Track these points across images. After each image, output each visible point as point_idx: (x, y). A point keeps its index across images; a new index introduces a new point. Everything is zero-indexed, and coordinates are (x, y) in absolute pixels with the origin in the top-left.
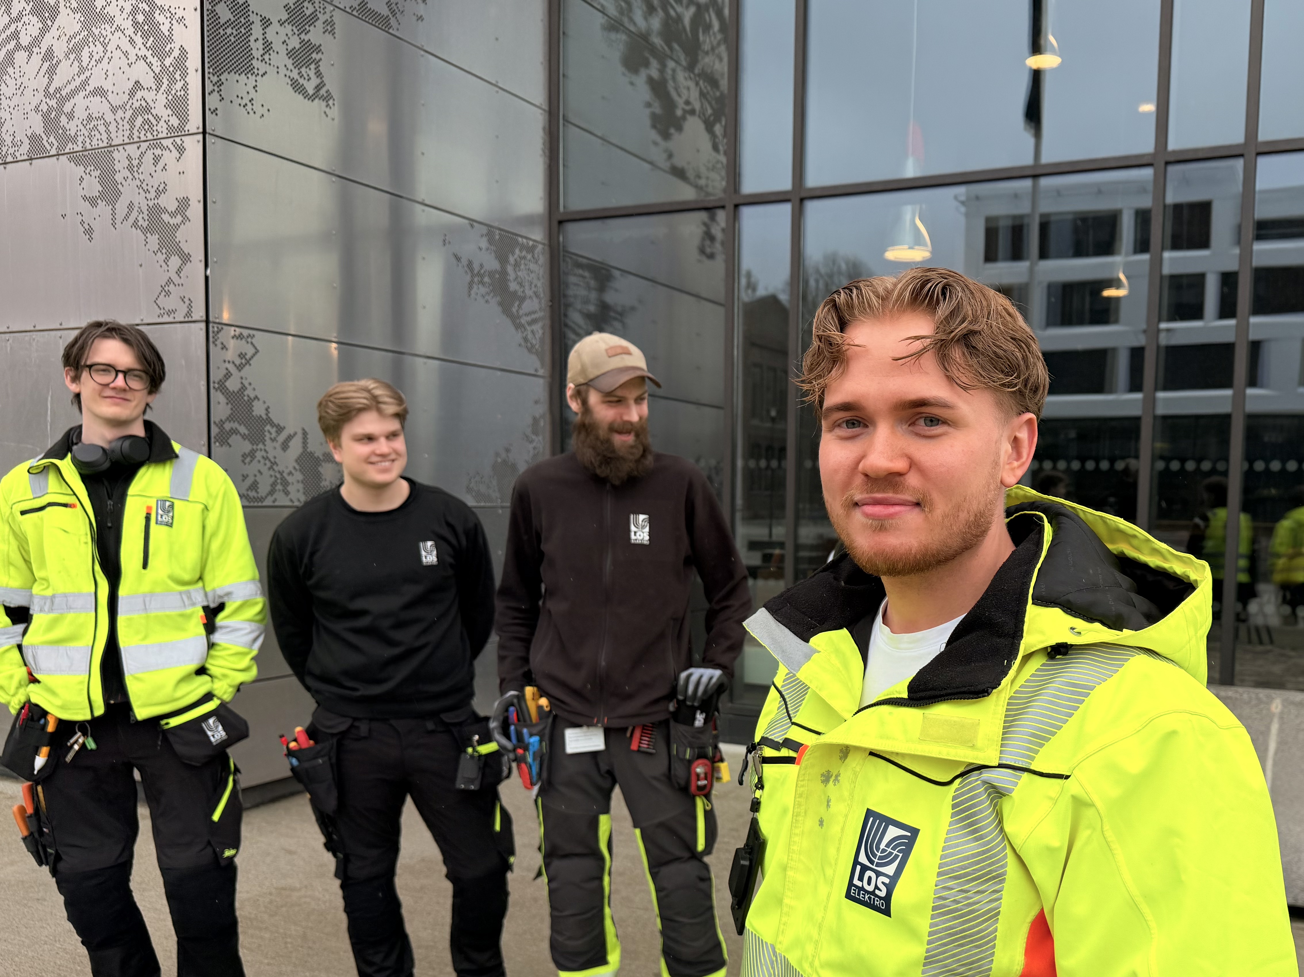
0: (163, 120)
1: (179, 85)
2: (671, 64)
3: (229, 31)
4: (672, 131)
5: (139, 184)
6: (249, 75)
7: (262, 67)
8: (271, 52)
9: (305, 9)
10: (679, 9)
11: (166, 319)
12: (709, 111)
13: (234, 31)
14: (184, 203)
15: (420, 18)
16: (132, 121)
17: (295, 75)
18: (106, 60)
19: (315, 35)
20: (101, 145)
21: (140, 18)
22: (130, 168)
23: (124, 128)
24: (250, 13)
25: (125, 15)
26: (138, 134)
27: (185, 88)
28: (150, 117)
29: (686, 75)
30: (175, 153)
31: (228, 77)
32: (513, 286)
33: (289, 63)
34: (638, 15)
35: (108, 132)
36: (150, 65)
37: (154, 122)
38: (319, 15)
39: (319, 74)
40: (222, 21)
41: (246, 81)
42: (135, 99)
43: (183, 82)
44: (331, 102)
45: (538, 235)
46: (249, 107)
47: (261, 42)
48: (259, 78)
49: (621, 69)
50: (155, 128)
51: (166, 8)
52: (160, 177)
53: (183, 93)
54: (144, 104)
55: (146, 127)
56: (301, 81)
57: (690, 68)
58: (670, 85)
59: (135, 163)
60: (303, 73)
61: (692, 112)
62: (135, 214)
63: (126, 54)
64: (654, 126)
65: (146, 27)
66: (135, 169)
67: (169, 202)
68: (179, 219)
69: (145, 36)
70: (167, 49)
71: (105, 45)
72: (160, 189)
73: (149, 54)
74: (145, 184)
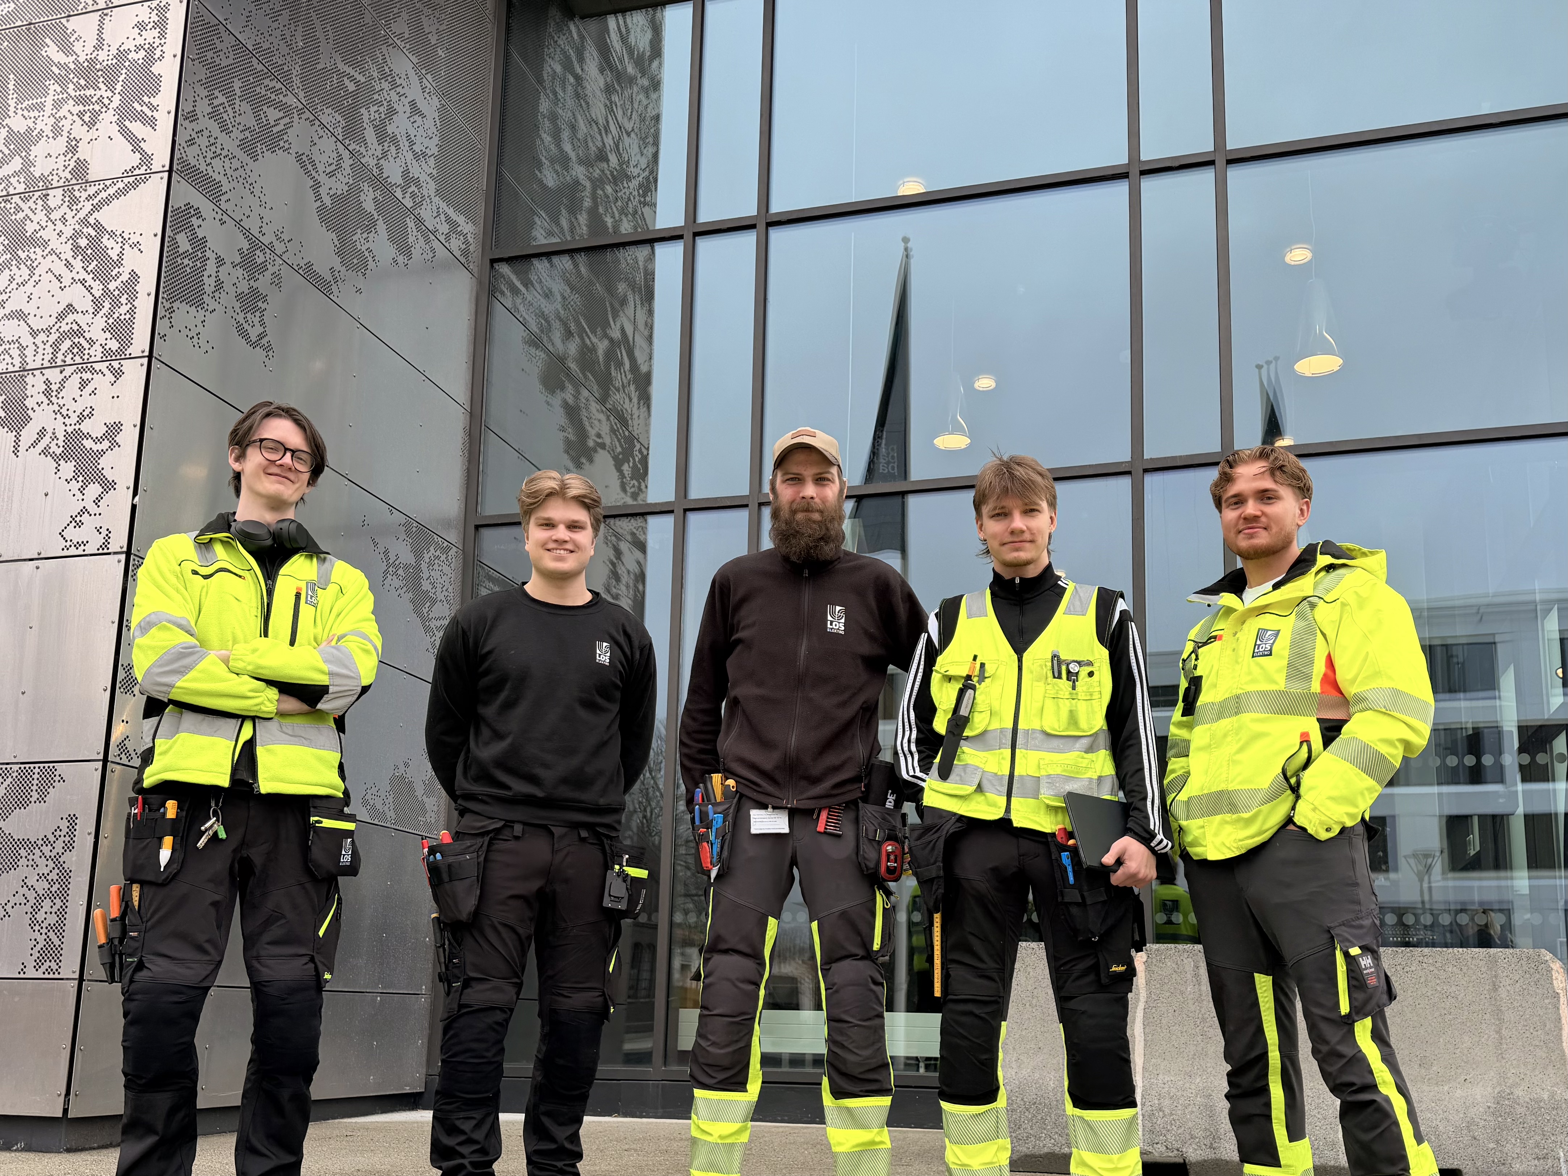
0: (98, 343)
1: (124, 309)
2: (585, 393)
3: (186, 261)
4: (583, 460)
5: (57, 408)
6: (199, 309)
7: (213, 305)
8: (221, 291)
9: (256, 257)
10: (594, 340)
11: (73, 551)
12: (619, 449)
13: (190, 263)
14: (113, 430)
15: (359, 291)
16: (56, 346)
17: (240, 318)
18: (31, 283)
19: (263, 283)
20: (11, 369)
21: (83, 242)
22: (47, 393)
23: (46, 352)
24: (207, 249)
25: (63, 239)
26: (63, 357)
27: (132, 311)
28: (82, 340)
29: (598, 407)
30: (110, 377)
31: (180, 306)
32: (426, 586)
33: (237, 305)
34: (557, 335)
35: (23, 356)
36: (89, 289)
37: (87, 346)
38: (268, 266)
39: (262, 323)
40: (181, 250)
41: (196, 314)
42: (64, 322)
43: (129, 306)
44: (270, 353)
45: (453, 537)
46: (195, 340)
47: (213, 279)
48: (208, 313)
49: (539, 386)
50: (86, 352)
51: (118, 233)
52: (86, 401)
53: (128, 316)
54: (75, 327)
55: (75, 350)
56: (246, 326)
57: (603, 400)
58: (584, 413)
59: (54, 387)
60: (248, 318)
61: (603, 446)
62: (46, 440)
63: (59, 278)
64: (567, 452)
65: (89, 251)
66: (53, 394)
67: (95, 427)
68: (106, 444)
69: (87, 260)
70: (113, 274)
71: (32, 269)
72: (85, 414)
73: (89, 278)
74: (65, 408)
